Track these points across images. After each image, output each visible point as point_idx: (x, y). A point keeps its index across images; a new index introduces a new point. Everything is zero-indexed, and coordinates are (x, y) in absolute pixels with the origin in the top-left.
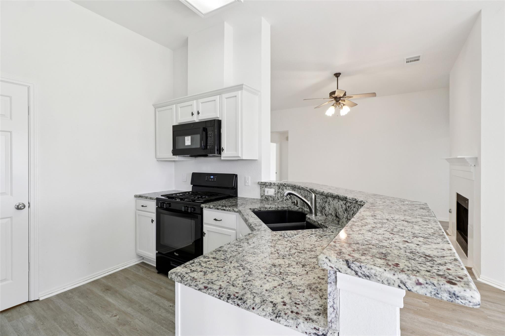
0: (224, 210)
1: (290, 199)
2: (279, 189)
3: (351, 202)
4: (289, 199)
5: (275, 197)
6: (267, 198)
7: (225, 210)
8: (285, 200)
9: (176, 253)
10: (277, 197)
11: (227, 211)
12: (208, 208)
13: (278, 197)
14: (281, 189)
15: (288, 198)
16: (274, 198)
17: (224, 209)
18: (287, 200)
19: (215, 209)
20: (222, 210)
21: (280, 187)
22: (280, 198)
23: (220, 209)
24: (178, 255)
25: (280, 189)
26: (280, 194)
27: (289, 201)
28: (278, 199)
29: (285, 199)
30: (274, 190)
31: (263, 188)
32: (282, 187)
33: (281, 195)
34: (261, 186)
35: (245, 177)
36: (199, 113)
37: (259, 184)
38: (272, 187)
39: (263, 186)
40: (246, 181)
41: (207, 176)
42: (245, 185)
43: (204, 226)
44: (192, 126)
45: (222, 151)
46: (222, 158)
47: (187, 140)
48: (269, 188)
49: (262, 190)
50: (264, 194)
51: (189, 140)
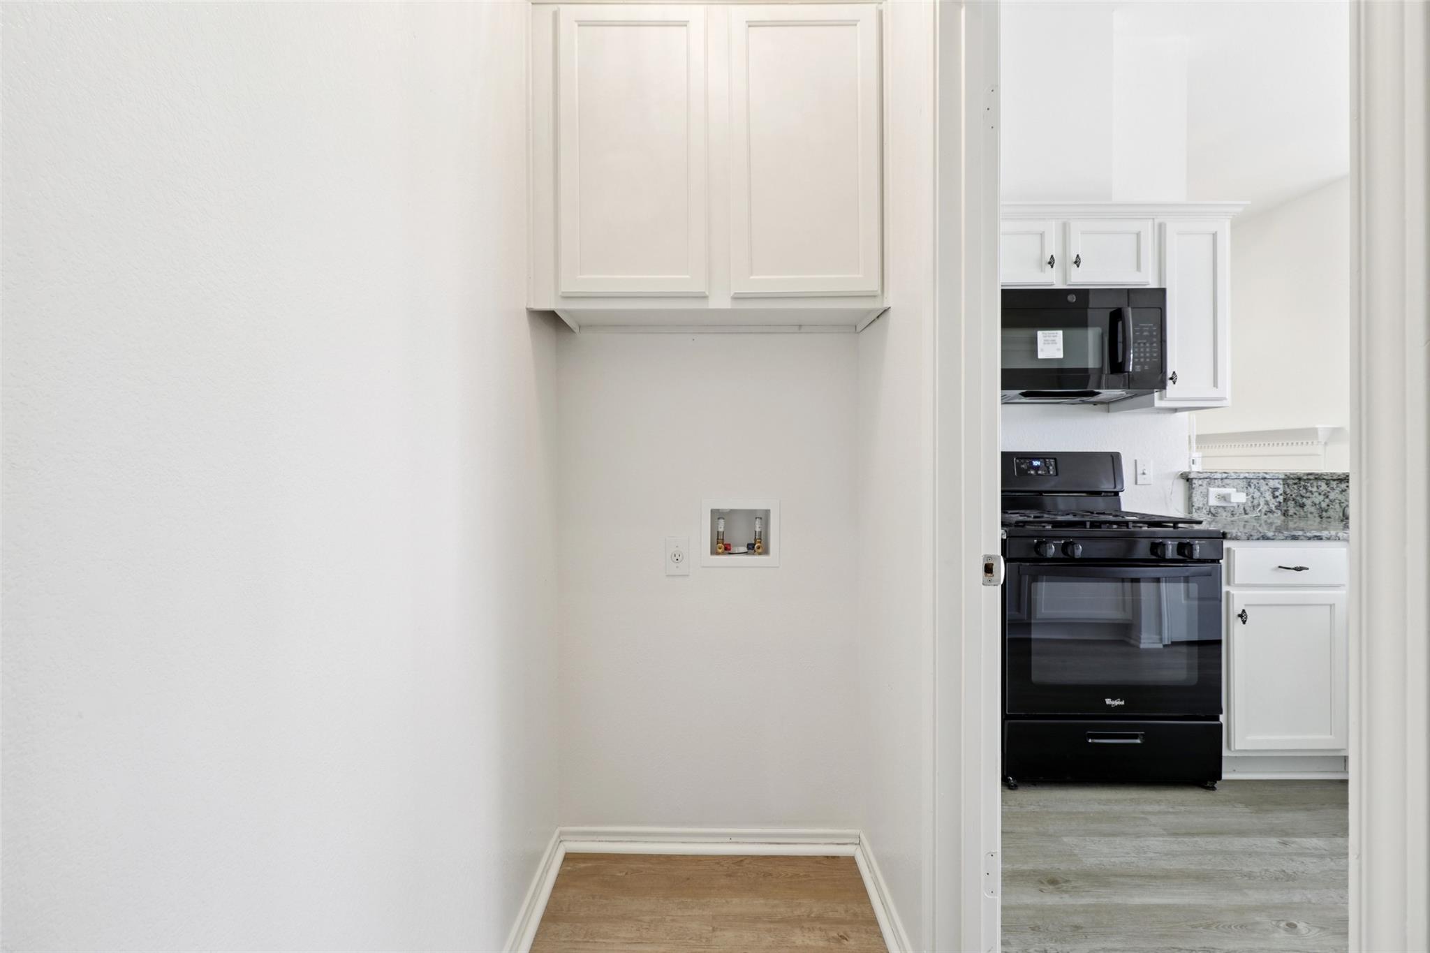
0: (1318, 539)
1: (1277, 509)
2: (1247, 488)
4: (1276, 511)
5: (1236, 507)
6: (1212, 513)
7: (1321, 539)
8: (1266, 514)
9: (1113, 699)
10: (1242, 508)
11: (1328, 539)
12: (1258, 539)
13: (1244, 509)
14: (1253, 487)
15: (1274, 508)
16: (1233, 511)
17: (1319, 536)
18: (1269, 514)
19: (1285, 538)
20: (1309, 539)
21: (1249, 482)
22: (1252, 509)
23: (1302, 537)
24: (1123, 703)
25: (1250, 486)
26: (1251, 499)
27: (1276, 515)
28: (1246, 514)
29: (1263, 510)
30: (1235, 489)
31: (1201, 487)
32: (1255, 482)
33: (1252, 502)
34: (1194, 481)
35: (1136, 461)
36: (1077, 263)
37: (1187, 479)
38: (1228, 485)
39: (1200, 482)
40: (1140, 471)
41: (1018, 461)
42: (1136, 483)
43: (1233, 595)
44: (1072, 298)
45: (1174, 383)
46: (1158, 403)
47: (1046, 342)
48: (1218, 487)
49: (1199, 493)
50: (1207, 503)
51: (1054, 342)
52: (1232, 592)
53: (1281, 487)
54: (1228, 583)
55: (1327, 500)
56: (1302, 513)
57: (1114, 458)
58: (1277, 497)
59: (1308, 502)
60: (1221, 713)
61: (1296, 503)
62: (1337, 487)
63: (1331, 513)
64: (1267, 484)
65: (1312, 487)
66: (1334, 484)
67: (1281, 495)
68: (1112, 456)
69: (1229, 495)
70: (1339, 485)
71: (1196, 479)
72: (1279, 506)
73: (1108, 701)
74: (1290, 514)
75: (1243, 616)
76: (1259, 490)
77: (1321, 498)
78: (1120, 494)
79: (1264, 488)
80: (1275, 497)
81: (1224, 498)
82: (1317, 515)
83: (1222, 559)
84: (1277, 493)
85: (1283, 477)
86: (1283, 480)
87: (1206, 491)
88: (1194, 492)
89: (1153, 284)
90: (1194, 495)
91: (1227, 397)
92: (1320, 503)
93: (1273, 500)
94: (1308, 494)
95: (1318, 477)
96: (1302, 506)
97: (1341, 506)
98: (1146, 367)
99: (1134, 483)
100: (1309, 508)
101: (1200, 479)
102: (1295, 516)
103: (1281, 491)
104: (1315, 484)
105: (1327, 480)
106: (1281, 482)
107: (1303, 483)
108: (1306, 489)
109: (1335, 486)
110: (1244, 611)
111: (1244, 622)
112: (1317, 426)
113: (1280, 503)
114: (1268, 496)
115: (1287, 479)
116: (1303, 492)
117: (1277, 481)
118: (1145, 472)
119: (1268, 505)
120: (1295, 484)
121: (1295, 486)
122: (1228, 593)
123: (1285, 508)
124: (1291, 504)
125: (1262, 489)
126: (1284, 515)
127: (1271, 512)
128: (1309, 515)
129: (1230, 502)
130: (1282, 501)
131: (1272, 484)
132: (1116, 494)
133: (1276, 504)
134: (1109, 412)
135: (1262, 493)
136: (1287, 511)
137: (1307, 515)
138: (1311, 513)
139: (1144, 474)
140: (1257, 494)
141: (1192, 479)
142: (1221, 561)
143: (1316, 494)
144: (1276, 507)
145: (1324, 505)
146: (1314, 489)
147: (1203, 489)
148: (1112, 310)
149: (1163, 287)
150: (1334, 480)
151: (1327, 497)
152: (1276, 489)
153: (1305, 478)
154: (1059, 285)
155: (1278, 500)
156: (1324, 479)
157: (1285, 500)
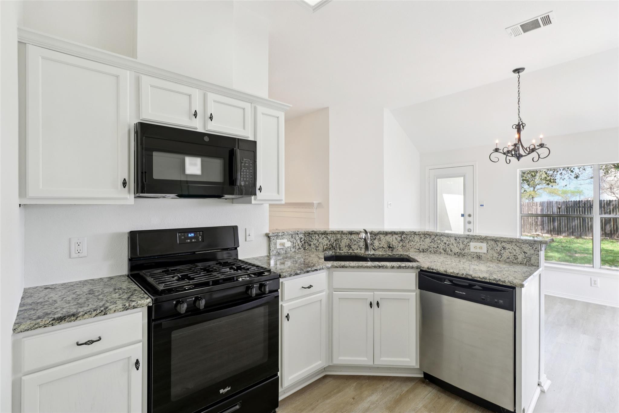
3: (407, 234)
4: (301, 248)
5: (287, 248)
6: (277, 252)
8: (298, 250)
9: (224, 389)
11: (320, 270)
13: (290, 248)
14: (293, 238)
15: (301, 247)
16: (286, 250)
18: (299, 250)
19: (304, 273)
20: (313, 271)
21: (292, 236)
22: (293, 248)
23: (311, 271)
24: (230, 388)
26: (293, 244)
27: (301, 250)
28: (291, 251)
29: (297, 248)
30: (287, 240)
32: (294, 236)
34: (271, 237)
35: (246, 229)
36: (211, 118)
37: (268, 236)
38: (284, 238)
39: (273, 238)
40: (247, 234)
41: (180, 234)
42: (246, 241)
43: (284, 306)
44: (206, 139)
45: (261, 192)
46: (253, 202)
47: (191, 164)
48: (280, 239)
49: (273, 243)
50: (276, 248)
51: (195, 165)
52: (283, 305)
53: (303, 237)
54: (282, 300)
55: (318, 242)
56: (310, 249)
57: (234, 229)
58: (302, 241)
59: (312, 243)
60: (279, 371)
61: (308, 244)
62: (321, 237)
63: (319, 248)
64: (298, 236)
65: (313, 237)
66: (320, 235)
67: (303, 240)
68: (233, 228)
69: (284, 243)
70: (322, 236)
71: (272, 236)
72: (302, 246)
73: (222, 391)
74: (306, 249)
75: (288, 317)
76: (295, 239)
77: (316, 241)
78: (238, 248)
79: (297, 238)
80: (301, 242)
81: (283, 244)
82: (315, 249)
83: (279, 289)
84: (302, 240)
85: (303, 232)
86: (304, 234)
87: (275, 242)
88: (271, 243)
89: (251, 138)
90: (271, 244)
91: (283, 199)
92: (316, 244)
93: (300, 243)
94: (312, 240)
95: (315, 233)
96: (310, 245)
97: (322, 245)
98: (247, 183)
99: (245, 240)
100: (313, 246)
101: (273, 236)
102: (308, 250)
103: (303, 239)
104: (314, 235)
105: (318, 234)
106: (303, 235)
107: (310, 235)
108: (312, 238)
109: (321, 236)
110: (288, 314)
111: (288, 320)
112: (314, 202)
113: (303, 244)
114: (299, 242)
115: (305, 234)
116: (310, 239)
117: (302, 235)
118: (250, 234)
119: (299, 245)
120: (308, 235)
121: (308, 237)
122: (282, 305)
123: (304, 246)
124: (306, 244)
125: (297, 239)
126: (304, 249)
127: (300, 248)
128: (313, 249)
129: (285, 246)
130: (303, 243)
131: (301, 236)
132: (236, 248)
133: (301, 245)
134: (233, 203)
135: (296, 241)
136: (305, 247)
137: (312, 249)
138: (313, 248)
139: (249, 235)
140: (295, 241)
141: (270, 236)
142: (279, 290)
143: (315, 240)
144: (301, 246)
145: (317, 245)
146: (314, 238)
147: (274, 241)
148: (230, 149)
149: (256, 140)
150: (320, 234)
151: (318, 241)
152: (301, 238)
153: (311, 233)
154: (200, 130)
155: (302, 243)
156: (317, 233)
157: (304, 242)
